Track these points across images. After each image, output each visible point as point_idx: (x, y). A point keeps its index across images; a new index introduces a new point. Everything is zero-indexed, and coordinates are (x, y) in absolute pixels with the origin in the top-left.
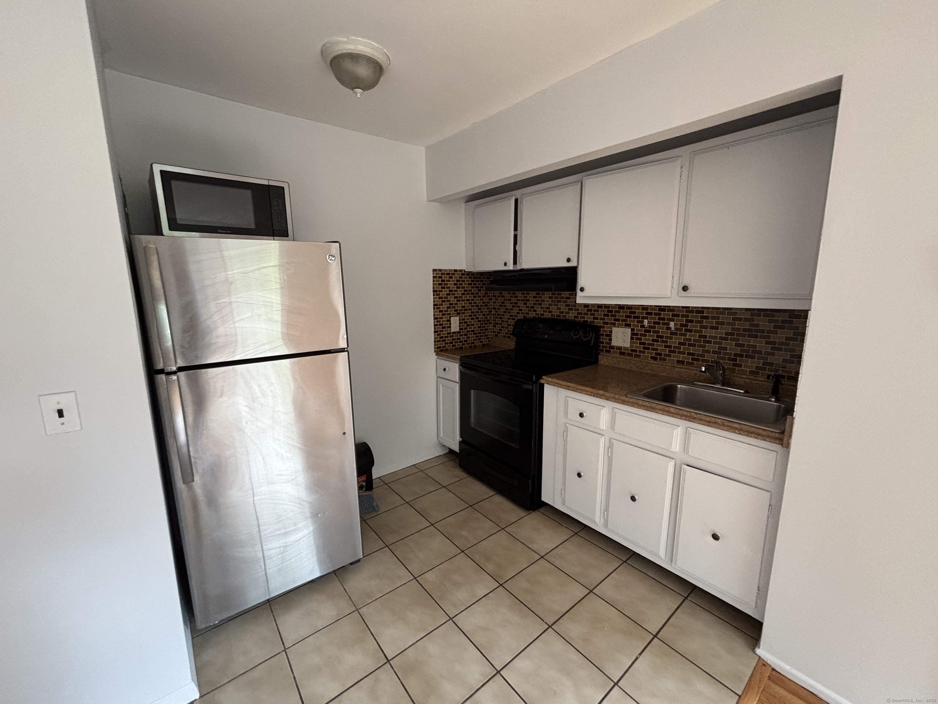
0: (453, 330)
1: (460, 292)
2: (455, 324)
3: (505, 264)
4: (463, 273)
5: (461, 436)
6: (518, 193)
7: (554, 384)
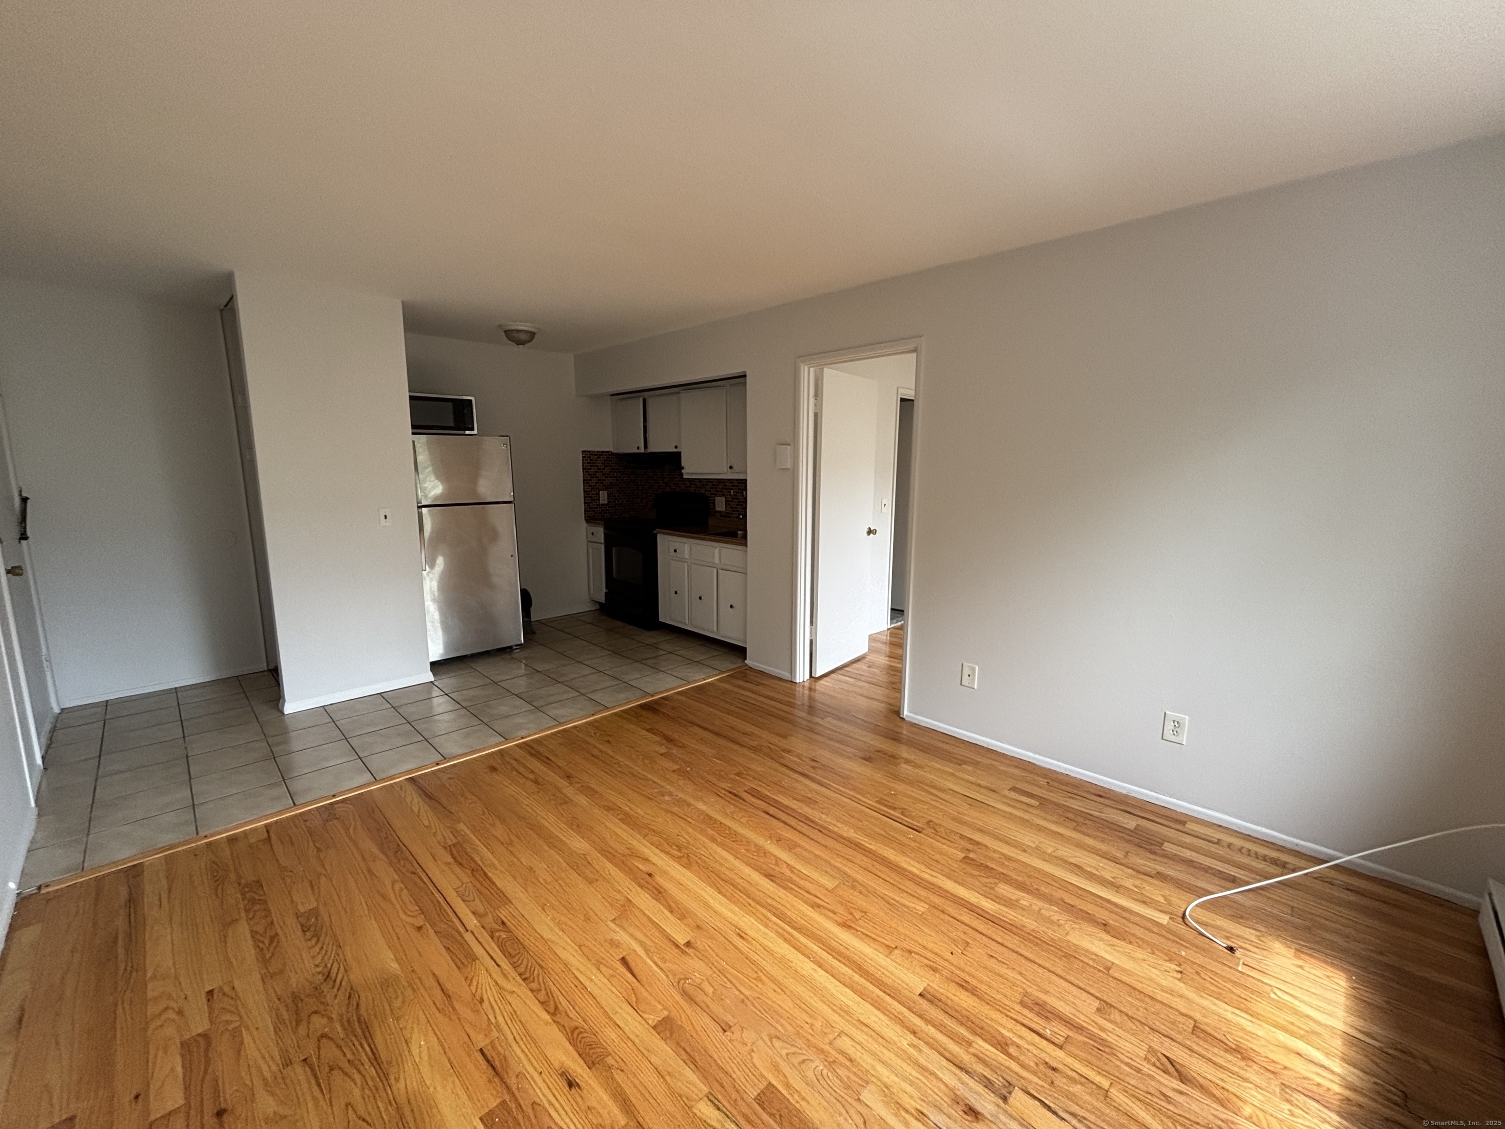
0: (601, 502)
1: (607, 470)
2: (604, 497)
3: (638, 448)
4: (610, 454)
5: (607, 587)
6: (646, 394)
7: (664, 533)
